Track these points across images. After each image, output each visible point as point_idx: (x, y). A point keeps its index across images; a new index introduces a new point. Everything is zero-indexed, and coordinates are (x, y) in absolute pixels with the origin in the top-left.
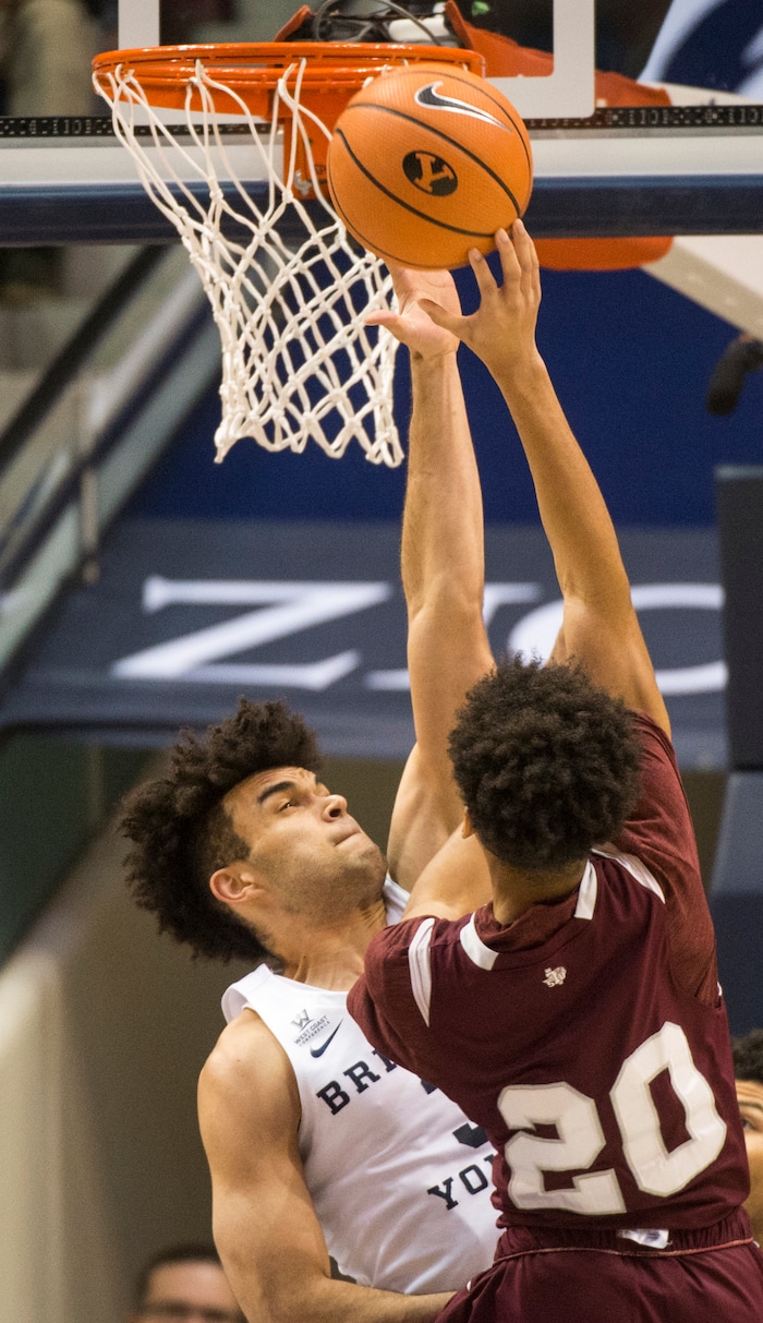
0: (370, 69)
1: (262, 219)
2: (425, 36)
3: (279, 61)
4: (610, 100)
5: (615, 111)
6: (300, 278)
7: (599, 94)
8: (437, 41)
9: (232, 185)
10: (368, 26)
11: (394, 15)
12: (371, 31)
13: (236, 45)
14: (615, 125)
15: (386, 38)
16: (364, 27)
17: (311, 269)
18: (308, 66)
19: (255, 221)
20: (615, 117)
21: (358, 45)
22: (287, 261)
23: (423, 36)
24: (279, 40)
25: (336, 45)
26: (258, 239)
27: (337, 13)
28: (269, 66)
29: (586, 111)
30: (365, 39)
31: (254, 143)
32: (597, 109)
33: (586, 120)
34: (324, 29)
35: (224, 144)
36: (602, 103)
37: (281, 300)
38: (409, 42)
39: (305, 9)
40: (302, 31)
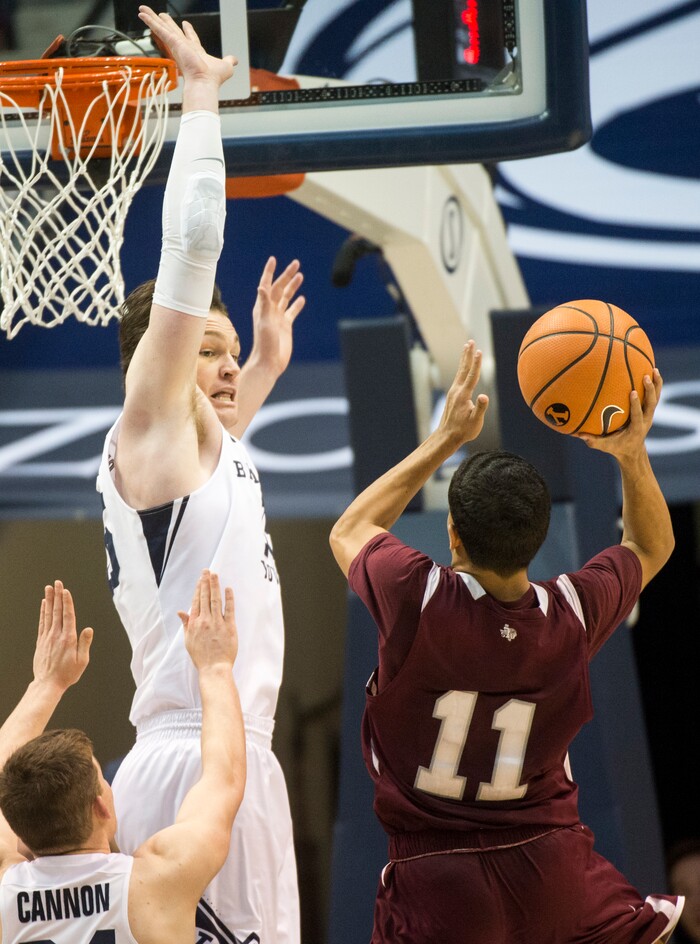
0: (103, 74)
1: (26, 182)
2: (139, 51)
3: (46, 71)
4: (260, 87)
5: (264, 93)
6: (53, 217)
7: (253, 83)
8: (147, 54)
9: (9, 154)
10: (102, 46)
11: (118, 39)
12: (104, 50)
13: (16, 62)
14: (264, 103)
15: (113, 54)
16: (98, 47)
17: (59, 209)
18: (65, 74)
19: (22, 182)
20: (264, 98)
21: (95, 59)
22: (42, 207)
23: (138, 51)
24: (44, 58)
25: (81, 59)
26: (23, 193)
27: (81, 39)
28: (39, 75)
29: (246, 95)
30: (100, 55)
31: (22, 126)
32: (252, 93)
33: (245, 100)
34: (73, 50)
35: (8, 126)
36: (255, 89)
37: (42, 232)
38: (129, 56)
39: (60, 38)
40: (59, 51)
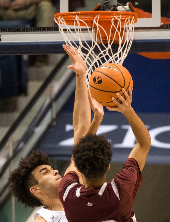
0: (113, 17)
1: (90, 49)
2: (124, 10)
3: (94, 15)
4: (164, 23)
5: (165, 25)
6: (98, 61)
7: (162, 21)
8: (127, 11)
9: (84, 41)
10: (113, 7)
11: (118, 5)
12: (113, 9)
13: (85, 12)
14: (165, 28)
15: (116, 10)
16: (112, 8)
17: (101, 59)
18: (100, 16)
19: (89, 49)
20: (165, 27)
21: (111, 12)
22: (96, 57)
23: (124, 9)
24: (94, 11)
25: (106, 12)
26: (90, 53)
27: (106, 5)
28: (92, 16)
29: (159, 25)
30: (112, 10)
31: (88, 32)
32: (161, 25)
33: (159, 27)
34: (103, 8)
35: (82, 32)
36: (162, 24)
37: (94, 65)
38: (121, 11)
39: (99, 4)
40: (99, 9)
